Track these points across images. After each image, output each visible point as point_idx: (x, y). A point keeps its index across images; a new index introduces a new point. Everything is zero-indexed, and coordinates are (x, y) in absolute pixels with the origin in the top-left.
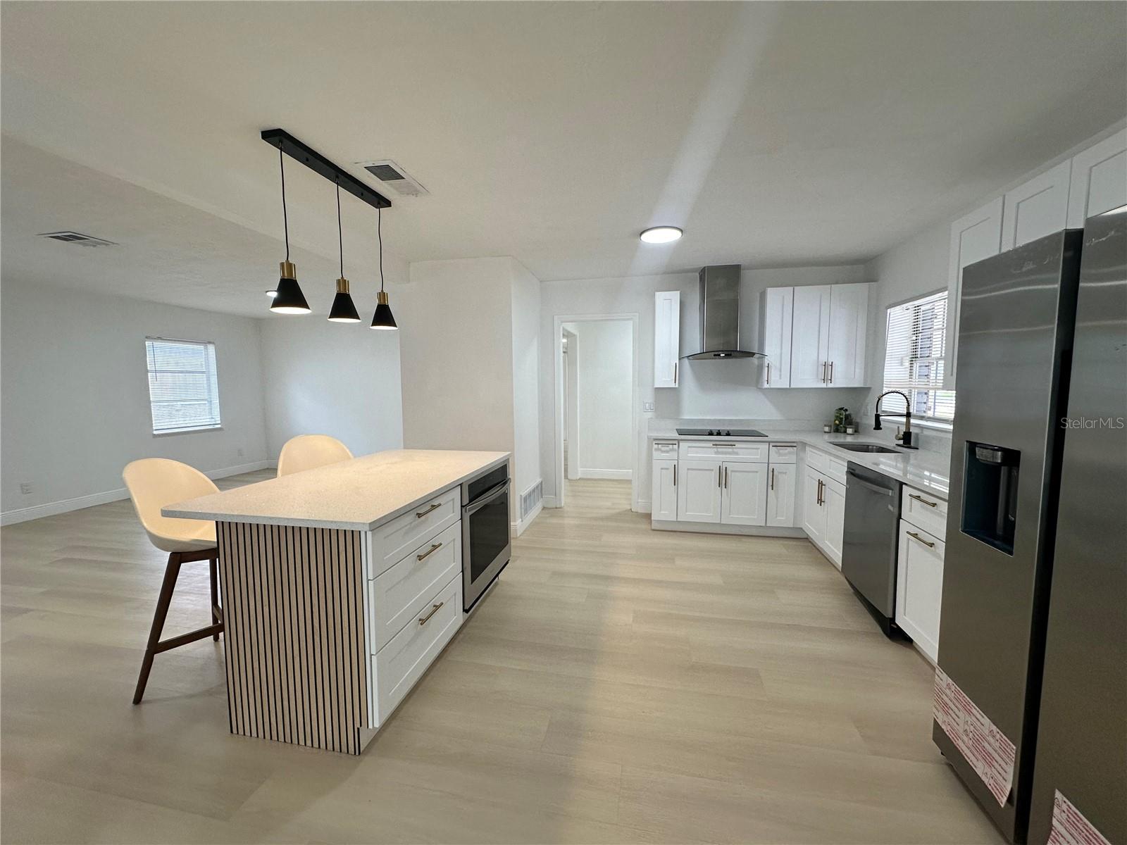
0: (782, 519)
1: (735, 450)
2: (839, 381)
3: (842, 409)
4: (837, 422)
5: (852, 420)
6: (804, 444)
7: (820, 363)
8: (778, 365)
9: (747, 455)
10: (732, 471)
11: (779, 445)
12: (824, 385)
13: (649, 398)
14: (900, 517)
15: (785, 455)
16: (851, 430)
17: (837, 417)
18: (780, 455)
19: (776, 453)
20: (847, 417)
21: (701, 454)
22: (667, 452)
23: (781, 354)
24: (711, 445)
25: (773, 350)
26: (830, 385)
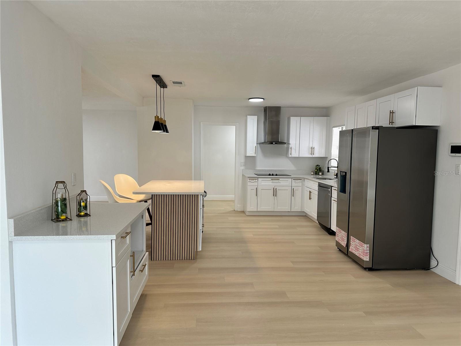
0: (297, 208)
1: (279, 181)
2: (317, 155)
3: (318, 165)
4: (316, 170)
5: (321, 170)
6: (304, 179)
7: (310, 147)
8: (295, 148)
9: (284, 183)
10: (278, 190)
11: (295, 179)
12: (311, 156)
13: (243, 160)
14: (331, 197)
15: (297, 183)
16: (321, 173)
17: (316, 168)
18: (296, 183)
19: (294, 182)
20: (320, 168)
21: (266, 183)
22: (253, 183)
23: (296, 143)
24: (270, 179)
25: (293, 142)
26: (313, 156)
